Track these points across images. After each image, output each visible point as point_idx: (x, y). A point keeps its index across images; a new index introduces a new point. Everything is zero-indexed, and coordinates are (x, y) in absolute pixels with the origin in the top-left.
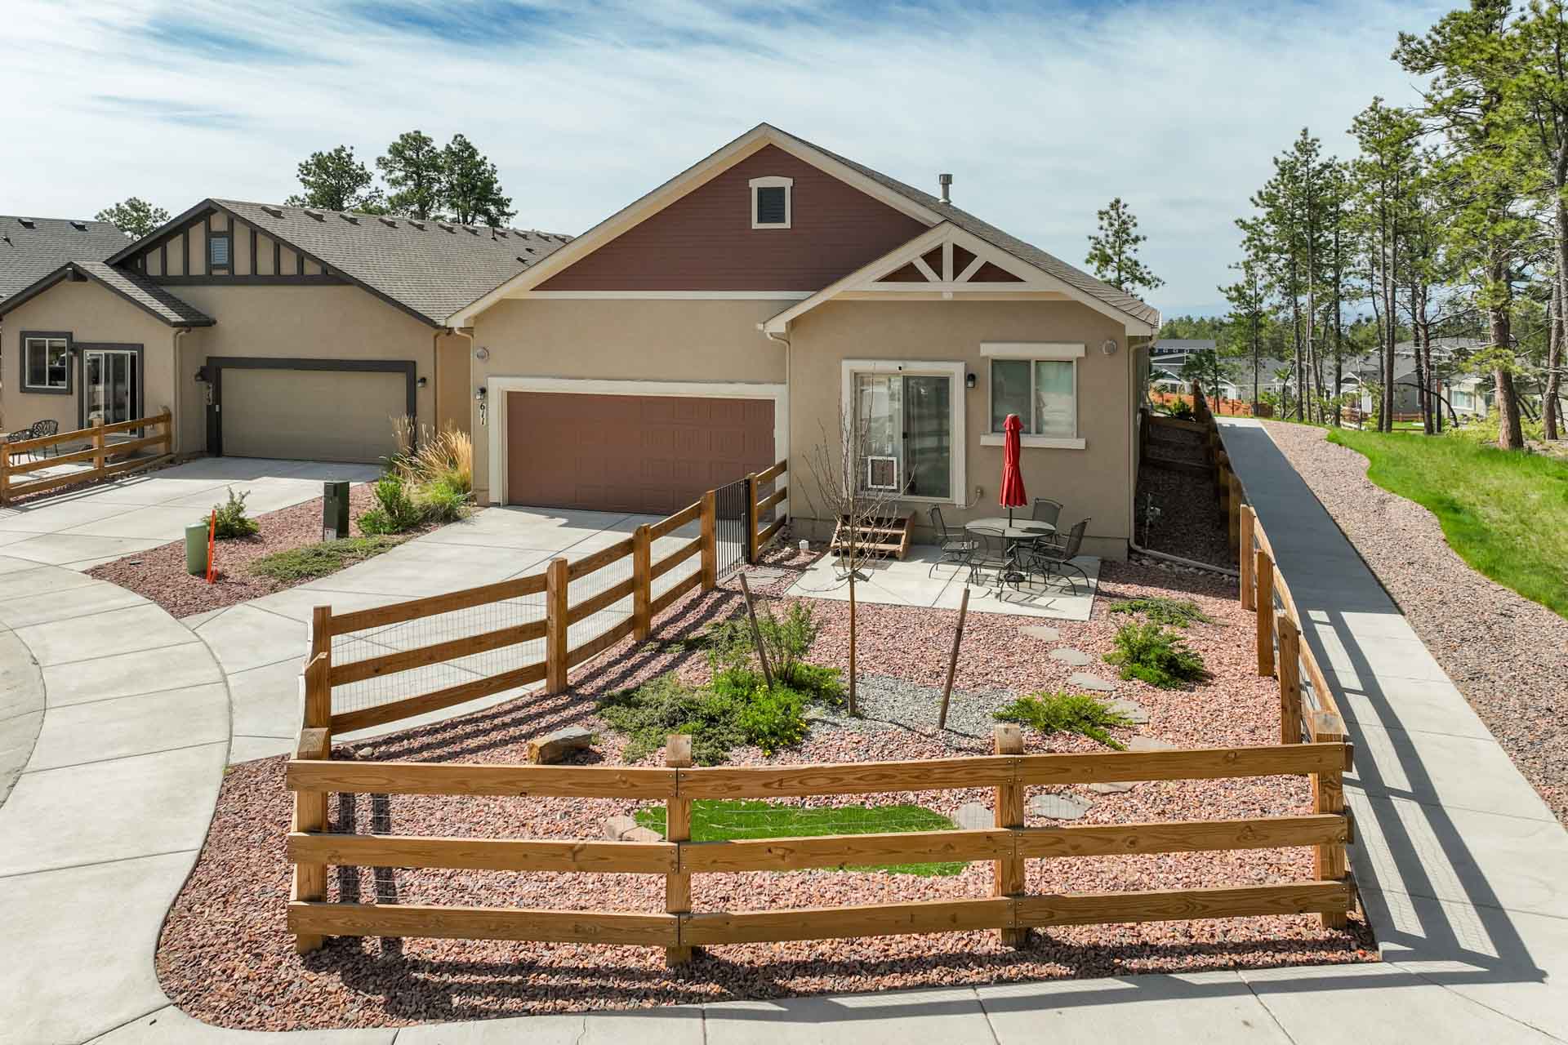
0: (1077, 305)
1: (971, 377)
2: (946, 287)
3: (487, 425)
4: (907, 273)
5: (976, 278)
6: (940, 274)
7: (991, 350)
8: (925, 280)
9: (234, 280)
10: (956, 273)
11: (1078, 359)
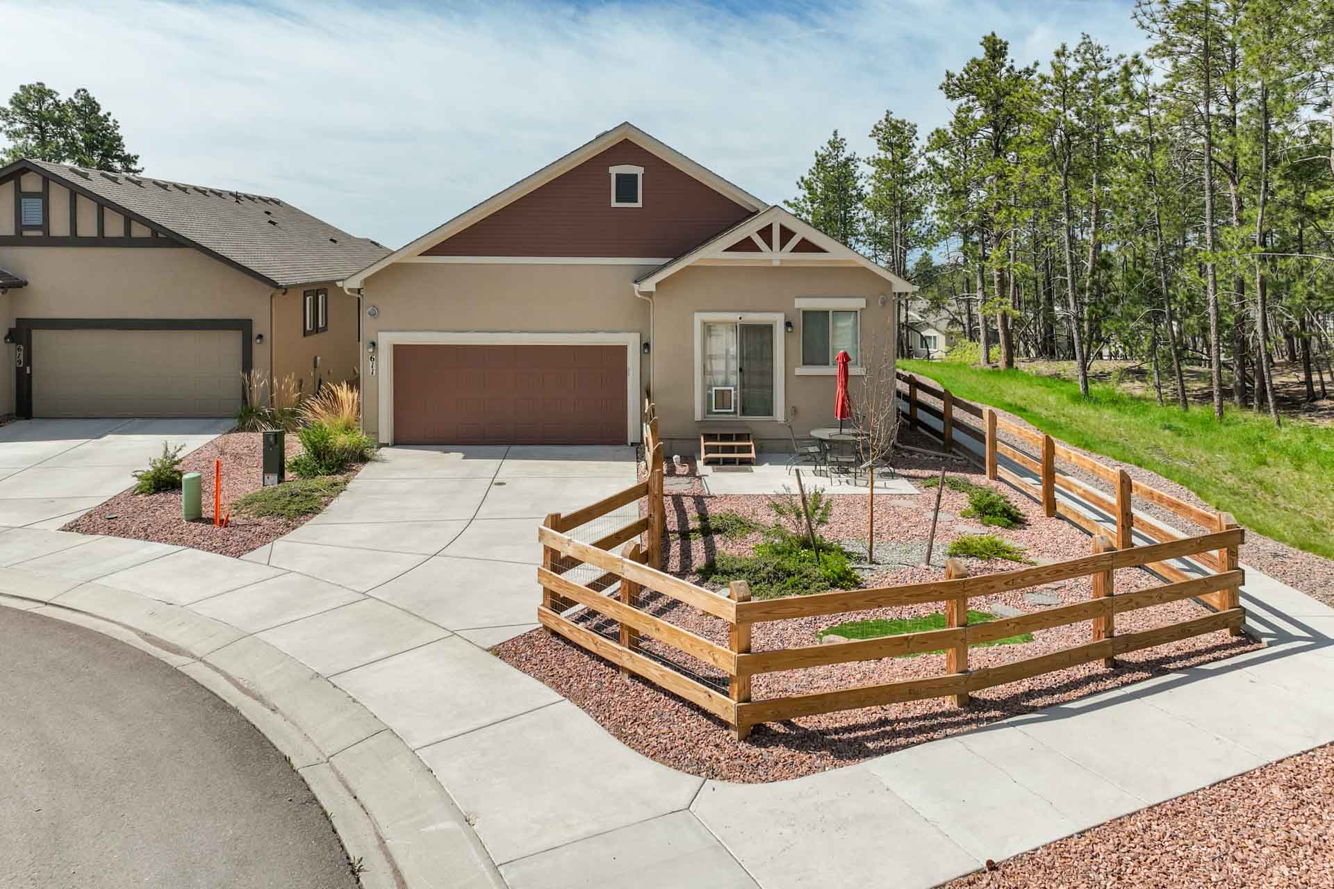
0: (864, 269)
1: (788, 324)
2: (775, 256)
3: (377, 374)
4: (746, 245)
5: (796, 249)
6: (770, 245)
7: (803, 304)
8: (760, 250)
9: (48, 241)
10: (782, 246)
11: (862, 309)
